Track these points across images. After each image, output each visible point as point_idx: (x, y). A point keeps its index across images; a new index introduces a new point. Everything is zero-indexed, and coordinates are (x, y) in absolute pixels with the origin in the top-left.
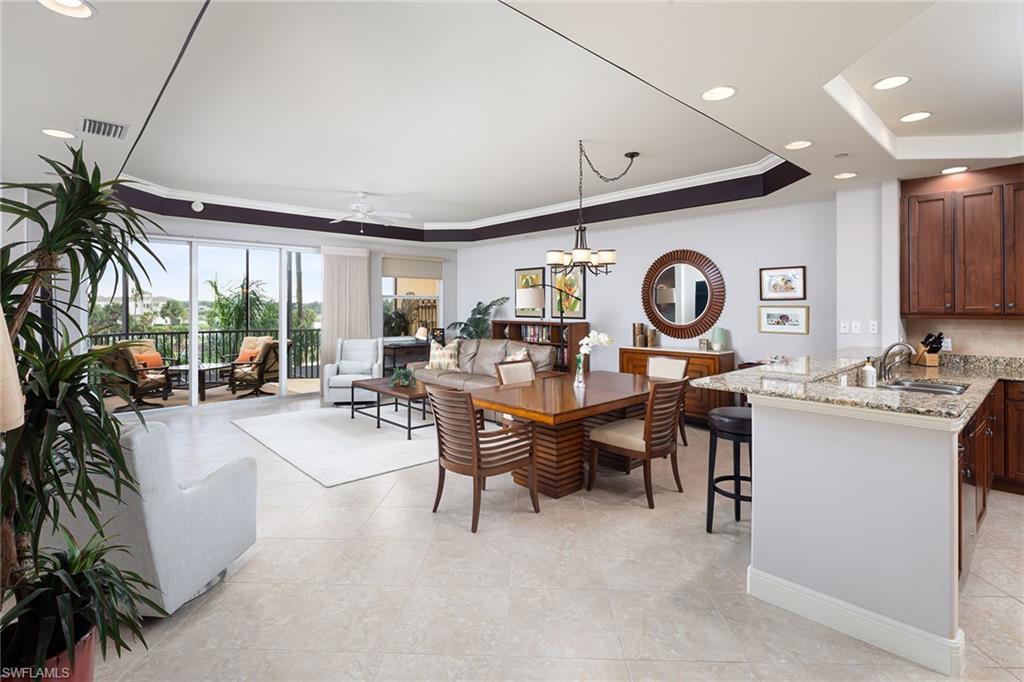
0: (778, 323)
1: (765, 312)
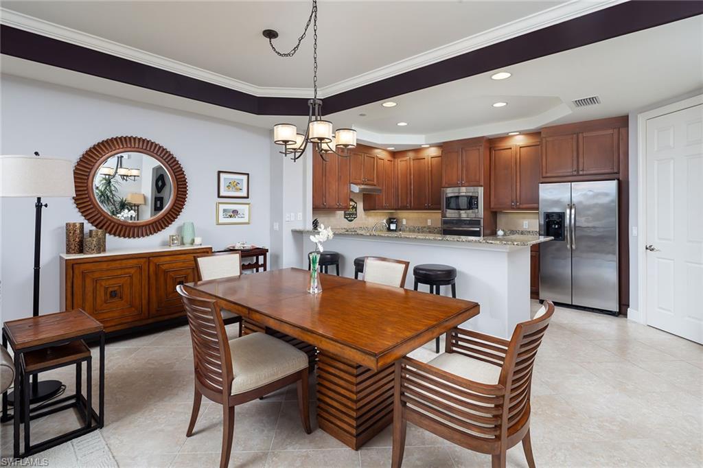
0: (231, 216)
1: (222, 207)
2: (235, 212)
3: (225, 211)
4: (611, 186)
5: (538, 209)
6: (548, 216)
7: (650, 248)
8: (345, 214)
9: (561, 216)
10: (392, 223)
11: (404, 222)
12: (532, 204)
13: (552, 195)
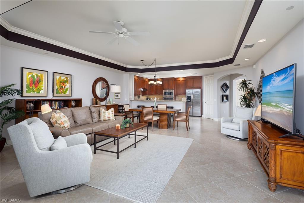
2: (118, 96)
3: (116, 95)
4: (200, 90)
5: (186, 95)
6: (188, 96)
7: (206, 103)
8: (138, 97)
9: (190, 97)
10: (148, 99)
11: (151, 99)
12: (185, 94)
13: (189, 92)
